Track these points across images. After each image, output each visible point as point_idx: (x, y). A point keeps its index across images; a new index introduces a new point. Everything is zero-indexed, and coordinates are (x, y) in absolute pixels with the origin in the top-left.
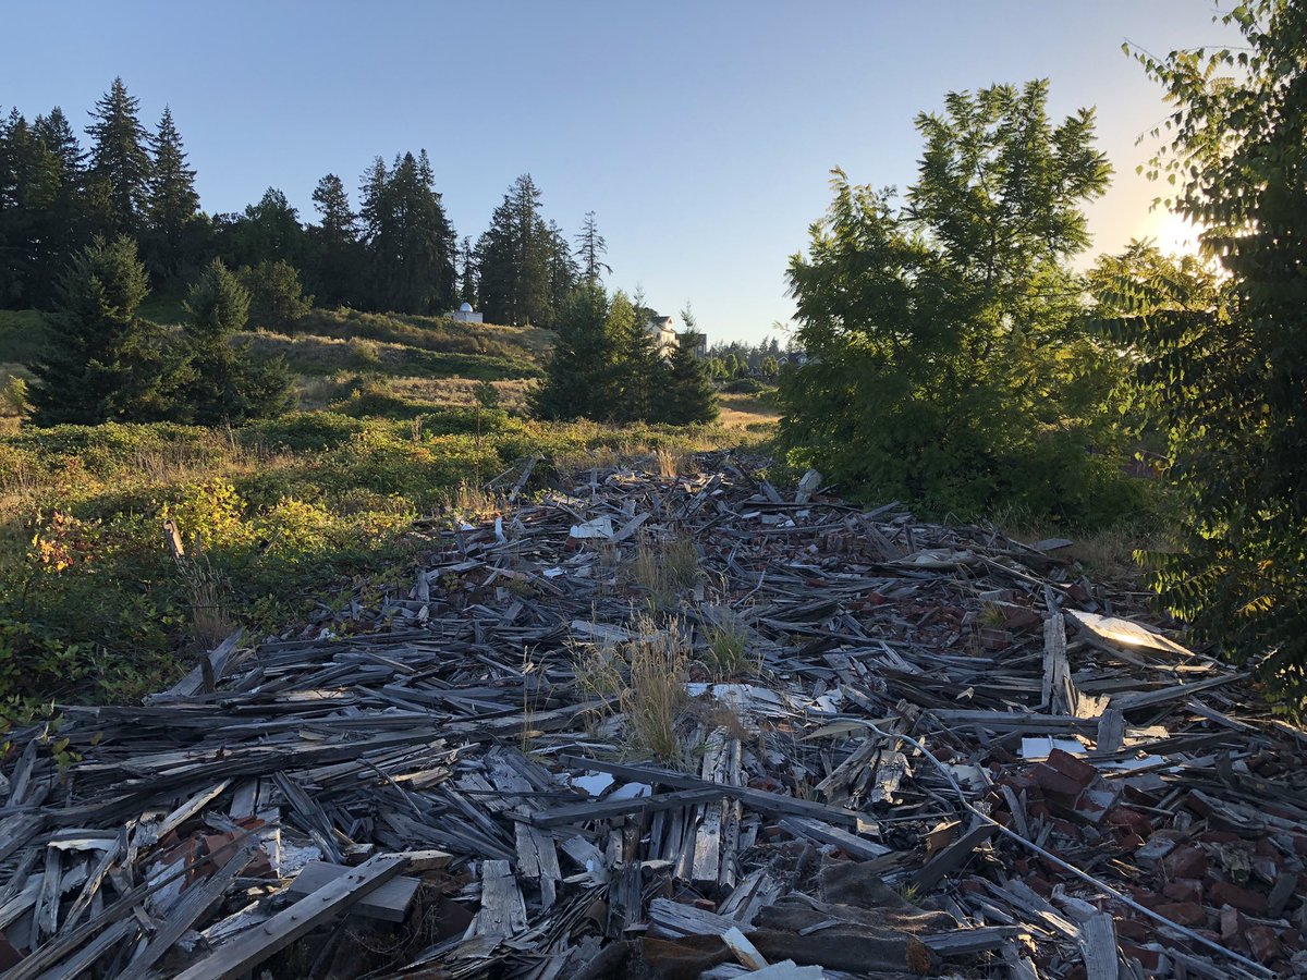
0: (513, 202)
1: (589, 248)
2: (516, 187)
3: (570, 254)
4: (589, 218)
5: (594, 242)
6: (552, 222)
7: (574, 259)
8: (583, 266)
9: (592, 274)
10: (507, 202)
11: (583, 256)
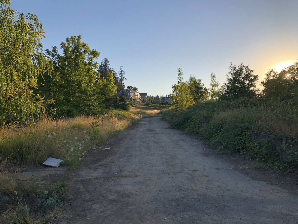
0: (103, 64)
1: (121, 74)
2: (104, 60)
3: (117, 75)
4: (121, 67)
5: (122, 73)
6: (113, 68)
7: (118, 76)
8: (120, 78)
9: (122, 80)
10: (102, 64)
11: (120, 76)
